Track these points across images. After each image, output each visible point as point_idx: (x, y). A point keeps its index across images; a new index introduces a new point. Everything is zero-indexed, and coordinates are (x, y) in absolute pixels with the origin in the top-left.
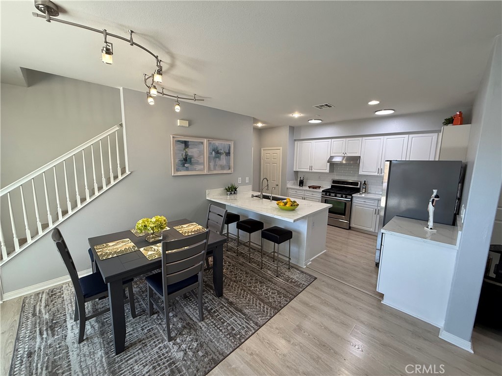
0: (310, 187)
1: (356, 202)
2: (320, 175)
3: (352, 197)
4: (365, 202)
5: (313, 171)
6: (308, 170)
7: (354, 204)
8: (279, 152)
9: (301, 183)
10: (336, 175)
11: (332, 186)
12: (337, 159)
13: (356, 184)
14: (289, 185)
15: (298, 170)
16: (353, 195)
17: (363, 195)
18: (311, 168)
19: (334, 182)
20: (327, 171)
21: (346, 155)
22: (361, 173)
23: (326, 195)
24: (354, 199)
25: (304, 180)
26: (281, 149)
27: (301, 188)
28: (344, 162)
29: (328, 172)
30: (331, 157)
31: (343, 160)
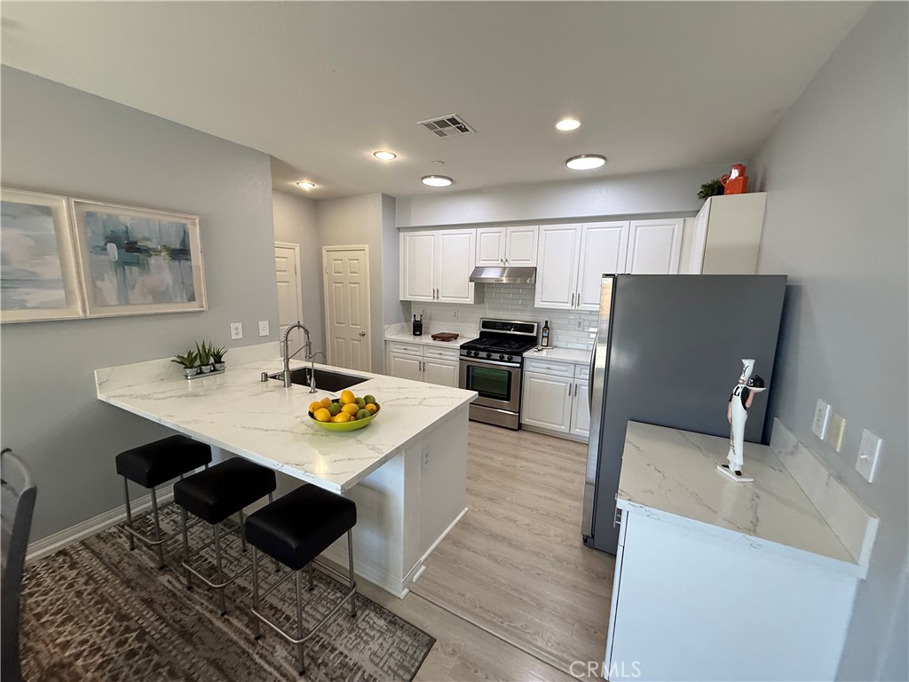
0: (435, 337)
1: (531, 369)
2: (456, 309)
3: (523, 358)
4: (549, 368)
5: (442, 300)
6: (430, 299)
7: (527, 374)
8: (364, 257)
9: (418, 329)
10: (490, 308)
11: (482, 333)
12: (491, 275)
13: (529, 328)
14: (391, 333)
15: (408, 298)
16: (525, 354)
17: (544, 354)
18: (436, 292)
19: (485, 324)
20: (471, 300)
21: (507, 265)
22: (538, 304)
23: (468, 355)
24: (527, 363)
25: (423, 322)
26: (367, 250)
27: (417, 339)
28: (505, 280)
29: (472, 302)
30: (478, 270)
31: (502, 276)
